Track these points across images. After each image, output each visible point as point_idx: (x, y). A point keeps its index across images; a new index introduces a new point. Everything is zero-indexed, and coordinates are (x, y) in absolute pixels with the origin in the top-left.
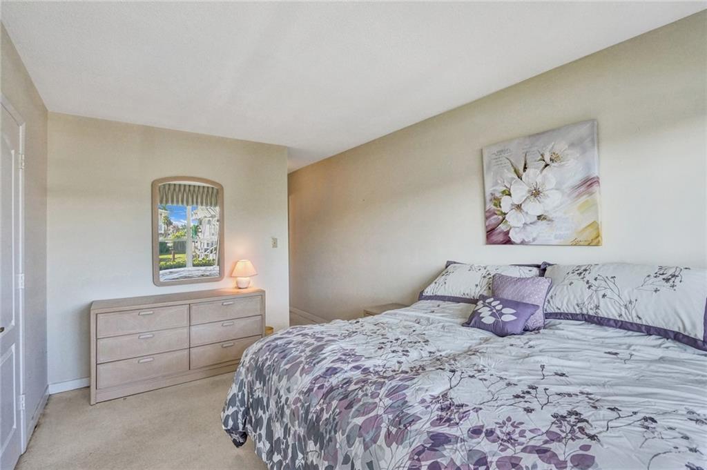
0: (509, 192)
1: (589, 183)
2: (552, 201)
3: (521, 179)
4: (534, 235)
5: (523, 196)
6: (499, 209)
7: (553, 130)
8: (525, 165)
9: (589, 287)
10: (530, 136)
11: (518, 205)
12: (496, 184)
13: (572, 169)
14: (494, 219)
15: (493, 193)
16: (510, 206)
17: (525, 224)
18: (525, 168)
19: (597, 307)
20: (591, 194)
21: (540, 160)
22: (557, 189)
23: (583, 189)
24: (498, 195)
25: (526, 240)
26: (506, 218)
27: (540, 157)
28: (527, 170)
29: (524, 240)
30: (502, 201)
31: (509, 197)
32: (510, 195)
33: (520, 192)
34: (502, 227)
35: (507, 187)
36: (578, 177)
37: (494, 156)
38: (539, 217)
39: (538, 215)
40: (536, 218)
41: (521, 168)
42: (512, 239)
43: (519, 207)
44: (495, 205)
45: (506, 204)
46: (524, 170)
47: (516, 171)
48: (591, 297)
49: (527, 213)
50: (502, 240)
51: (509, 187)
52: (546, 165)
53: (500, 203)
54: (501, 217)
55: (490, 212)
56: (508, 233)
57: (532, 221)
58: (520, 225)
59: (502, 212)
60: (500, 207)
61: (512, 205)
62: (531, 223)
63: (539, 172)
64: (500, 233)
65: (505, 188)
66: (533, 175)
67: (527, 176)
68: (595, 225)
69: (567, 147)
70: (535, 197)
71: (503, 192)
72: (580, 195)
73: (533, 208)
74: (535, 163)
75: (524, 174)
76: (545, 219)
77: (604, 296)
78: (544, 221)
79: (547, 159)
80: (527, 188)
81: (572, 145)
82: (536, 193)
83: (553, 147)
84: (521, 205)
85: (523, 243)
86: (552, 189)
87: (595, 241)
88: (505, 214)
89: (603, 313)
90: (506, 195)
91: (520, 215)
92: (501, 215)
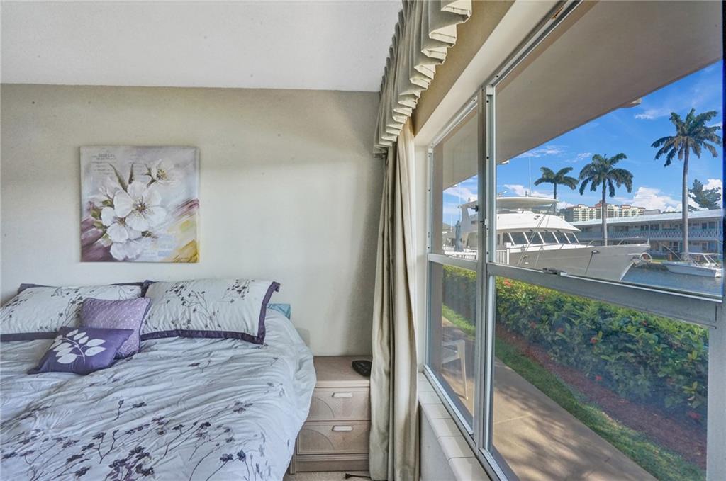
0: (112, 203)
1: (190, 205)
2: (158, 218)
3: (126, 191)
4: (138, 252)
5: (127, 210)
6: (99, 221)
7: (161, 147)
8: (131, 176)
9: (183, 304)
10: (138, 147)
11: (122, 219)
12: (96, 191)
13: (176, 190)
14: (93, 232)
15: (92, 201)
16: (112, 218)
17: (129, 239)
18: (131, 180)
19: (189, 322)
20: (192, 215)
21: (147, 174)
22: (162, 206)
23: (185, 209)
24: (98, 205)
25: (130, 257)
26: (107, 232)
27: (147, 172)
28: (133, 183)
29: (127, 257)
30: (102, 212)
31: (111, 208)
32: (112, 206)
33: (123, 206)
34: (102, 242)
35: (108, 197)
36: (180, 198)
37: (95, 159)
38: (144, 234)
39: (143, 231)
40: (141, 234)
41: (127, 180)
42: (114, 256)
43: (122, 221)
44: (94, 216)
45: (107, 216)
46: (130, 183)
47: (121, 182)
48: (184, 312)
49: (131, 228)
50: (101, 256)
51: (111, 197)
52: (153, 181)
53: (100, 214)
54: (100, 231)
55: (88, 223)
56: (108, 248)
57: (136, 237)
58: (123, 240)
59: (102, 225)
60: (101, 219)
61: (115, 218)
62: (135, 240)
63: (145, 187)
64: (99, 248)
65: (107, 199)
66: (138, 187)
67: (133, 188)
68: (193, 244)
69: (173, 167)
70: (141, 212)
71: (105, 203)
72: (182, 215)
73: (139, 224)
74: (142, 176)
75: (130, 186)
76: (149, 235)
77: (194, 311)
78: (148, 238)
79: (154, 174)
80: (132, 202)
81: (177, 166)
82: (141, 208)
83: (160, 164)
84: (125, 218)
85: (126, 260)
86: (158, 206)
87: (193, 259)
88: (106, 227)
89: (193, 327)
90: (108, 206)
91: (123, 229)
92: (101, 228)
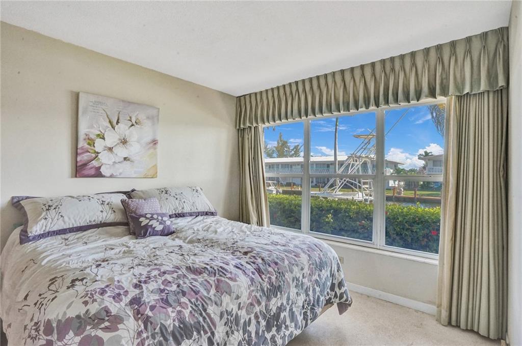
0: (103, 136)
1: (155, 142)
2: (134, 149)
3: (114, 129)
4: (121, 171)
5: (115, 142)
6: (93, 148)
7: (138, 104)
8: (118, 120)
9: (177, 199)
10: (123, 101)
11: (110, 148)
12: (92, 127)
13: (144, 133)
14: (87, 156)
15: (87, 133)
16: (103, 147)
17: (114, 162)
18: (118, 122)
19: (183, 208)
20: (155, 149)
21: (129, 120)
22: (138, 142)
23: (152, 145)
24: (92, 136)
25: (115, 174)
26: (99, 157)
27: (129, 118)
28: (119, 124)
29: (113, 174)
30: (96, 142)
31: (103, 140)
32: (104, 138)
33: (111, 139)
34: (95, 163)
35: (101, 132)
36: (149, 138)
37: (91, 104)
38: (125, 159)
39: (125, 157)
40: (123, 159)
41: (115, 122)
42: (103, 173)
43: (110, 149)
44: (89, 144)
45: (99, 145)
46: (117, 124)
47: (110, 122)
48: (179, 203)
49: (116, 155)
50: (93, 173)
51: (103, 132)
52: (133, 125)
53: (94, 143)
54: (94, 155)
55: (83, 149)
56: (100, 168)
57: (120, 161)
58: (111, 163)
59: (95, 151)
60: (94, 147)
61: (105, 147)
62: (119, 162)
63: (127, 128)
64: (92, 168)
65: (99, 133)
66: (123, 128)
67: (119, 128)
68: (155, 166)
69: (145, 118)
70: (124, 144)
71: (98, 135)
72: (149, 149)
73: (121, 152)
74: (126, 121)
75: (117, 126)
76: (128, 160)
77: (184, 202)
78: (128, 162)
79: (134, 121)
80: (118, 137)
81: (148, 118)
82: (124, 142)
83: (137, 115)
84: (112, 148)
85: (111, 176)
86: (134, 141)
87: (154, 176)
88: (98, 153)
90: (100, 138)
91: (111, 155)
92: (94, 153)
